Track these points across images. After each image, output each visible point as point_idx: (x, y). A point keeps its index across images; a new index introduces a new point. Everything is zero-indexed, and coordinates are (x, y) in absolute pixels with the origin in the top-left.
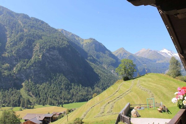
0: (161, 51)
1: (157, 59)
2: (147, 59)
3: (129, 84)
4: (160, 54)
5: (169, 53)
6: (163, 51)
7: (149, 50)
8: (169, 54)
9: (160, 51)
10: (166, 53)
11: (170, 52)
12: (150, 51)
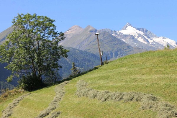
0: (120, 31)
1: (112, 54)
2: (85, 53)
3: (44, 95)
4: (119, 40)
5: (140, 35)
6: (125, 32)
7: (90, 29)
8: (140, 40)
9: (118, 33)
10: (132, 37)
11: (142, 34)
12: (91, 31)
